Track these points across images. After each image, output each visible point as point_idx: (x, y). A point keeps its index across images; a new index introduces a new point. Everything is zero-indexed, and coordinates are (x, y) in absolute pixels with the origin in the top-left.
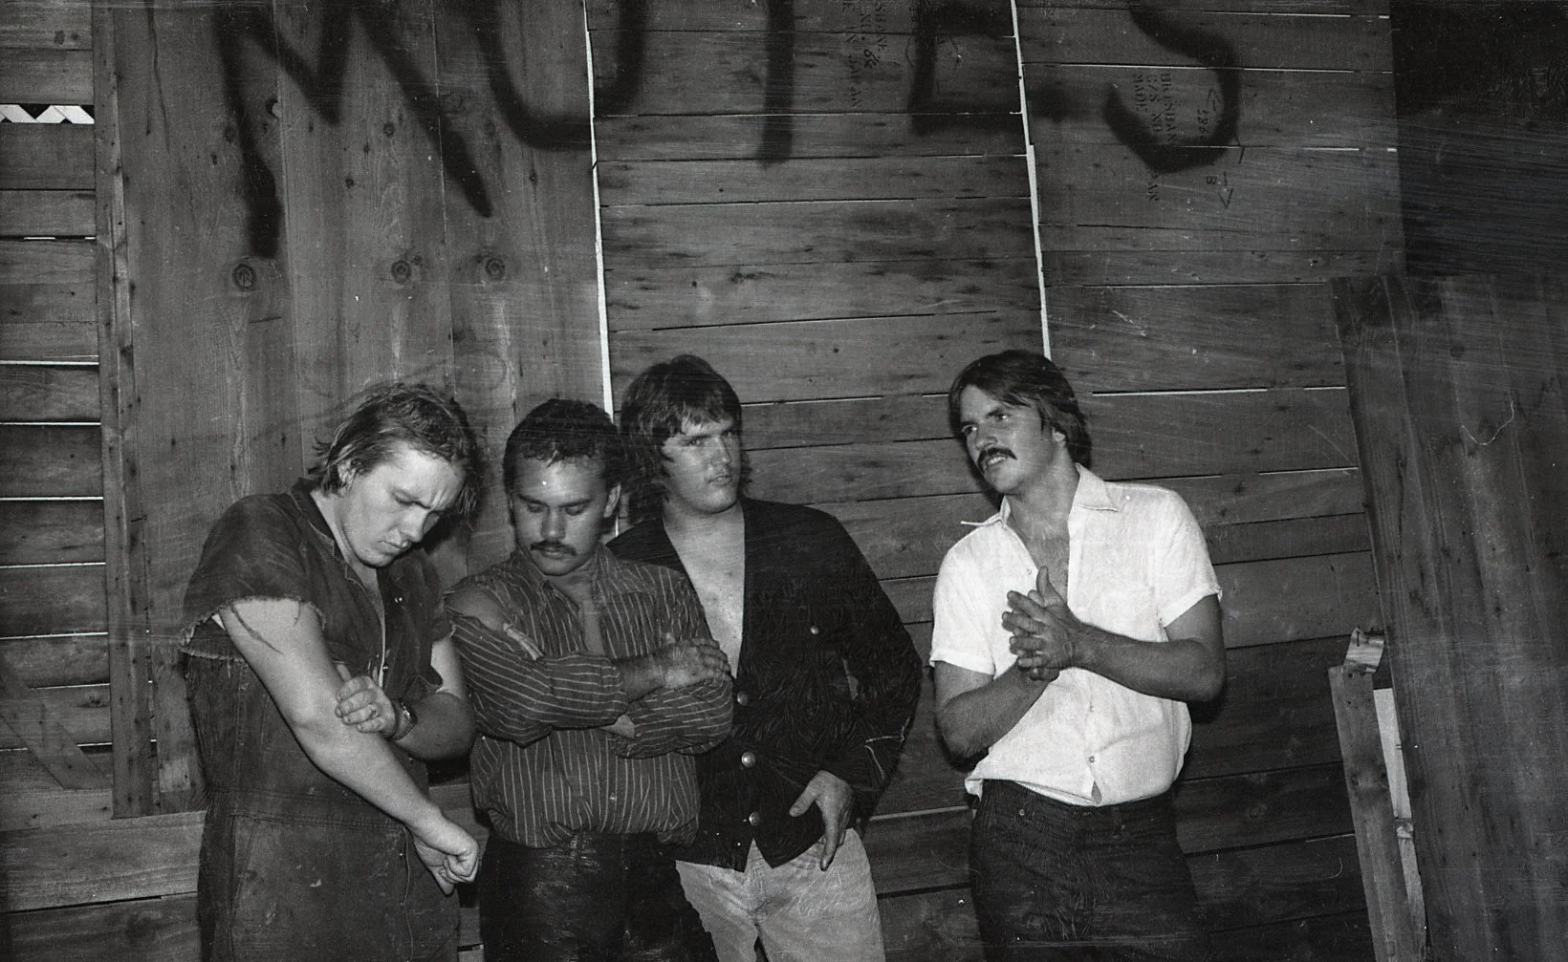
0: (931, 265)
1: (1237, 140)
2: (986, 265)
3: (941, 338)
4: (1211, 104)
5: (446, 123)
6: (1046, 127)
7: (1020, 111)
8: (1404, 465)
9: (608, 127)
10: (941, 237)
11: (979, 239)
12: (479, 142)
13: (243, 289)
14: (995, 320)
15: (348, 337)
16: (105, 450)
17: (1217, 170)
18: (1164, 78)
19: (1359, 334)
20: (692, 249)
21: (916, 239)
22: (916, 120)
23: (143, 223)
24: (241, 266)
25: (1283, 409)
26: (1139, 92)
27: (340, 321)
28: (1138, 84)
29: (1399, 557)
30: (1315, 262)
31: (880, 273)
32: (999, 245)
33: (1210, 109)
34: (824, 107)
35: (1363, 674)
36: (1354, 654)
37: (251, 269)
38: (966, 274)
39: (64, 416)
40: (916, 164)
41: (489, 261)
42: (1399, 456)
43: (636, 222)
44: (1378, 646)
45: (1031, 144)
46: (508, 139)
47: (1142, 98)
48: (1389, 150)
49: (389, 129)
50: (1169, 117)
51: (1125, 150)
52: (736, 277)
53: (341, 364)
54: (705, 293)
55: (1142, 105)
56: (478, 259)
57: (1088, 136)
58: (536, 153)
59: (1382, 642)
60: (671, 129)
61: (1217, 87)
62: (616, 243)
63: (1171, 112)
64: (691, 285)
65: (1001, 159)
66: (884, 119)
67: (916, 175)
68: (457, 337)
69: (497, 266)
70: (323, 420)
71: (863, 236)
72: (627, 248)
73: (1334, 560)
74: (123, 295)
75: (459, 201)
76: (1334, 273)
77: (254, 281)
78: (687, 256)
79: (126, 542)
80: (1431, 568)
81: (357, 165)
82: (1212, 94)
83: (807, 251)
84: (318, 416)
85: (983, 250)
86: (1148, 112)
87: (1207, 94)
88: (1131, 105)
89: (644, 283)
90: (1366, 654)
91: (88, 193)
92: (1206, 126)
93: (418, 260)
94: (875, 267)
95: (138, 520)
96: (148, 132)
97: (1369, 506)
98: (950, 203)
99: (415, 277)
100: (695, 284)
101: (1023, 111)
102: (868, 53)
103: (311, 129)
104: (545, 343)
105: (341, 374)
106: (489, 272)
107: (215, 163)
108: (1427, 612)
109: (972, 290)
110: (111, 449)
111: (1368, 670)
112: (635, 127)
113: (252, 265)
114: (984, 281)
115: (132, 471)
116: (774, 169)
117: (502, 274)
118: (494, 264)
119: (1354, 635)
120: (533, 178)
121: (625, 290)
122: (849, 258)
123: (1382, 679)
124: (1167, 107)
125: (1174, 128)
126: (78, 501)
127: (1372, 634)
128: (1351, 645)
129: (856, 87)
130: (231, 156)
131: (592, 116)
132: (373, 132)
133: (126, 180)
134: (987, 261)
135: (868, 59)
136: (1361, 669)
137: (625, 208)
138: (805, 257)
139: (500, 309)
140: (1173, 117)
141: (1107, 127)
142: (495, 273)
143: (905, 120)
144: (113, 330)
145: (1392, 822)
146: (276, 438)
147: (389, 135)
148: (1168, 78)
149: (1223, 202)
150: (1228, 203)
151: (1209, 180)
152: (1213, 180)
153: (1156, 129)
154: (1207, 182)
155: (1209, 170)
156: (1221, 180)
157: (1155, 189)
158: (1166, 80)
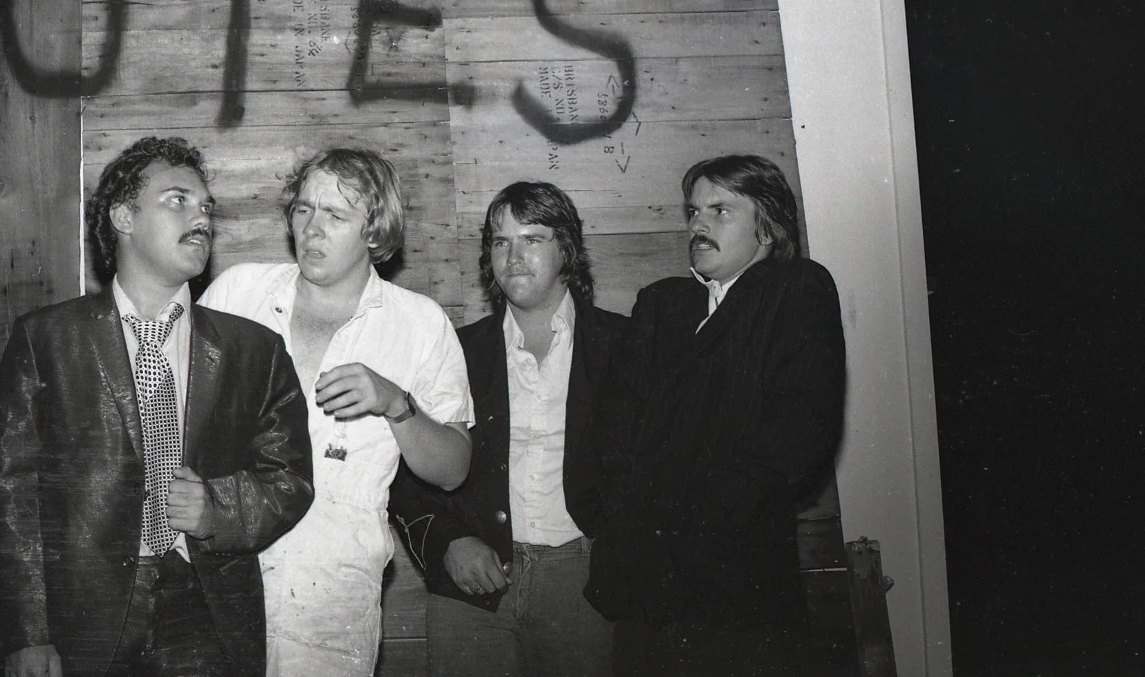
1: (635, 117)
4: (610, 88)
17: (614, 141)
18: (567, 69)
22: (353, 96)
26: (544, 82)
28: (544, 75)
33: (611, 95)
34: (274, 86)
46: (14, 89)
47: (546, 86)
50: (571, 101)
51: (529, 127)
55: (546, 93)
58: (36, 100)
61: (616, 75)
63: (573, 96)
65: (427, 125)
66: (326, 95)
82: (612, 78)
86: (551, 98)
87: (607, 80)
88: (534, 89)
92: (605, 108)
102: (312, 44)
104: (33, 243)
116: (228, 133)
120: (33, 118)
124: (570, 93)
125: (576, 110)
129: (300, 71)
135: (311, 48)
140: (574, 101)
141: (514, 110)
143: (344, 96)
148: (571, 69)
149: (622, 169)
150: (625, 168)
151: (607, 150)
152: (611, 150)
153: (560, 111)
154: (605, 152)
155: (606, 142)
156: (618, 149)
157: (556, 159)
158: (569, 71)
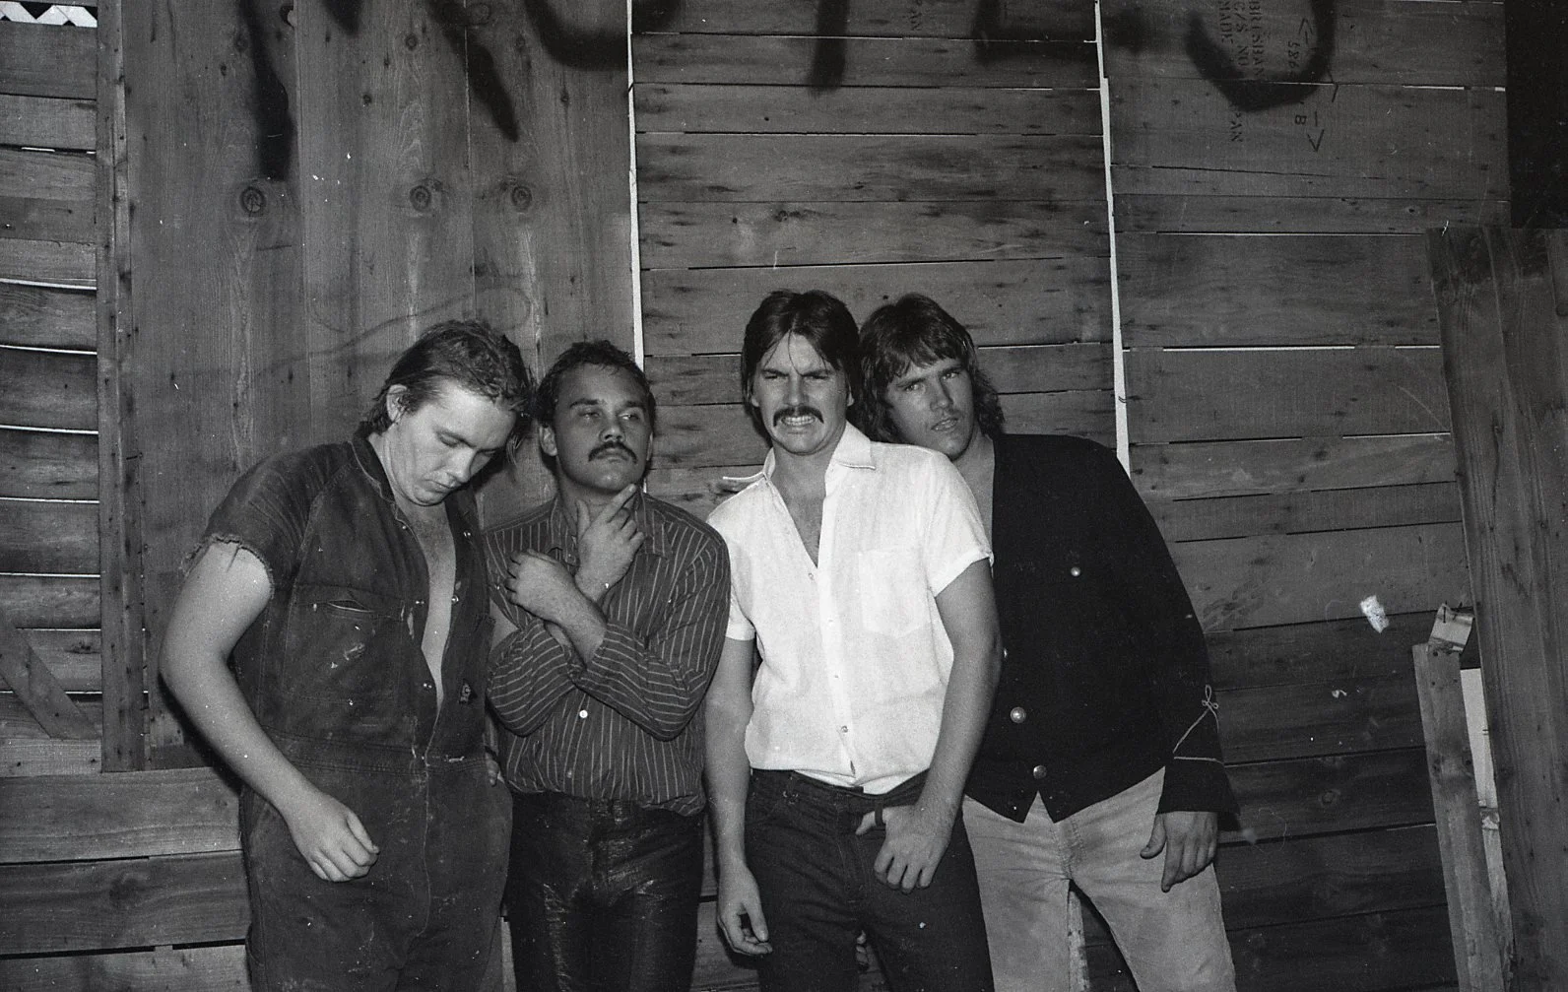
0: (992, 206)
1: (1331, 76)
2: (1051, 208)
3: (1000, 285)
4: (1303, 34)
5: (472, 38)
6: (1122, 58)
7: (1095, 39)
8: (1500, 432)
9: (647, 47)
10: (1003, 177)
11: (1046, 180)
12: (507, 60)
13: (251, 214)
14: (1060, 268)
15: (362, 269)
16: (101, 383)
17: (1308, 107)
18: (1252, 5)
19: (1457, 288)
20: (733, 182)
21: (977, 178)
22: (980, 46)
23: (145, 138)
24: (250, 188)
25: (1371, 368)
26: (1225, 22)
27: (354, 251)
28: (1224, 12)
29: (1492, 529)
30: (1411, 211)
31: (937, 215)
32: (1067, 187)
33: (1302, 42)
34: (882, 29)
35: (1449, 653)
36: (1440, 630)
37: (260, 192)
38: (1028, 217)
39: (57, 342)
40: (978, 96)
41: (516, 189)
42: (1495, 422)
43: (674, 150)
44: (1466, 623)
45: (1105, 77)
46: (539, 55)
47: (1228, 27)
48: (1497, 89)
49: (411, 42)
50: (1256, 50)
51: (1206, 85)
52: (780, 215)
53: (353, 300)
54: (745, 231)
55: (1227, 36)
56: (504, 187)
57: (1168, 69)
58: (568, 72)
59: (1471, 619)
60: (713, 50)
61: (1310, 18)
62: (652, 173)
63: (1258, 43)
64: (730, 222)
65: (1071, 93)
66: (946, 45)
67: (979, 108)
68: (479, 271)
69: (525, 195)
70: (333, 356)
71: (918, 174)
72: (663, 178)
73: (1423, 531)
74: (122, 215)
75: (487, 124)
76: (1431, 224)
77: (262, 205)
78: (727, 190)
79: (121, 480)
80: (1527, 543)
81: (376, 80)
82: (1305, 23)
83: (856, 188)
84: (328, 352)
85: (1050, 191)
86: (1235, 43)
87: (1299, 24)
88: (1214, 34)
89: (682, 218)
90: (1453, 631)
91: (91, 103)
92: (1297, 60)
93: (438, 186)
94: (931, 207)
95: (133, 458)
96: (153, 39)
97: (1461, 476)
98: (1015, 138)
99: (435, 204)
100: (735, 221)
101: (1099, 40)
103: (328, 39)
104: (572, 280)
105: (354, 307)
106: (514, 201)
107: (224, 74)
108: (1521, 588)
109: (1035, 234)
110: (106, 381)
111: (1455, 648)
112: (676, 46)
113: (262, 188)
114: (1050, 225)
115: (129, 406)
116: (825, 96)
117: (528, 203)
118: (520, 192)
119: (1441, 611)
120: (565, 99)
121: (659, 225)
122: (902, 198)
123: (1469, 658)
124: (1255, 39)
125: (1262, 61)
126: (71, 434)
127: (1459, 610)
128: (1437, 621)
129: (917, 8)
130: (242, 68)
131: (630, 32)
132: (395, 44)
133: (128, 91)
134: (1053, 203)
136: (1447, 647)
137: (664, 135)
138: (855, 195)
139: (526, 239)
140: (1261, 49)
141: (1186, 59)
142: (521, 202)
143: (968, 46)
144: (112, 252)
145: (1476, 813)
146: (283, 374)
147: (411, 48)
148: (1257, 6)
149: (1313, 144)
150: (1318, 145)
151: (1298, 119)
152: (1303, 120)
153: (1242, 62)
154: (1296, 122)
155: (1298, 109)
156: (1311, 120)
157: (1239, 130)
158: (1255, 8)
